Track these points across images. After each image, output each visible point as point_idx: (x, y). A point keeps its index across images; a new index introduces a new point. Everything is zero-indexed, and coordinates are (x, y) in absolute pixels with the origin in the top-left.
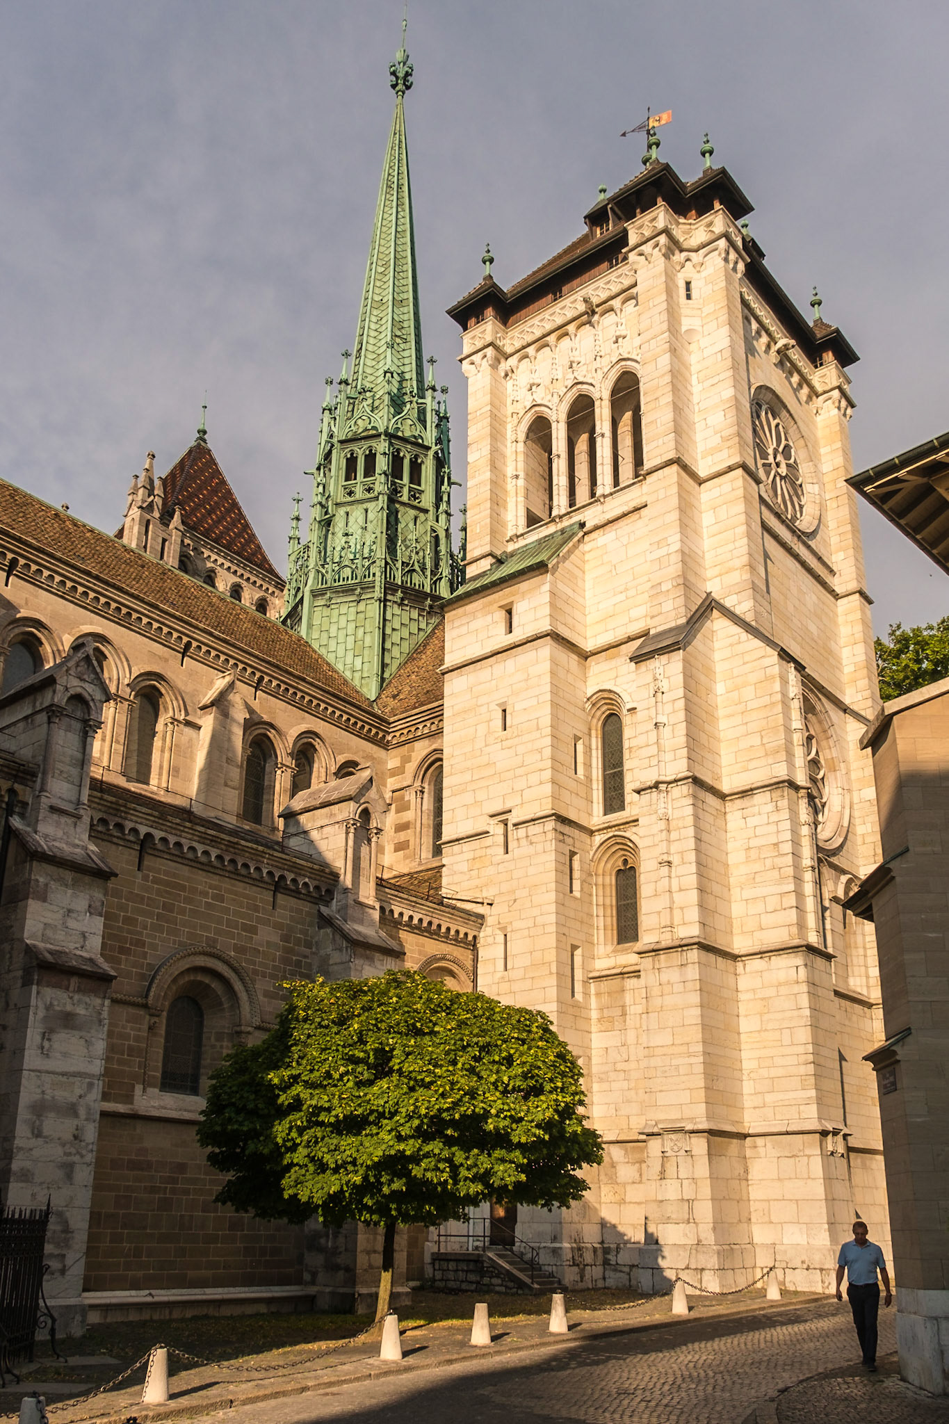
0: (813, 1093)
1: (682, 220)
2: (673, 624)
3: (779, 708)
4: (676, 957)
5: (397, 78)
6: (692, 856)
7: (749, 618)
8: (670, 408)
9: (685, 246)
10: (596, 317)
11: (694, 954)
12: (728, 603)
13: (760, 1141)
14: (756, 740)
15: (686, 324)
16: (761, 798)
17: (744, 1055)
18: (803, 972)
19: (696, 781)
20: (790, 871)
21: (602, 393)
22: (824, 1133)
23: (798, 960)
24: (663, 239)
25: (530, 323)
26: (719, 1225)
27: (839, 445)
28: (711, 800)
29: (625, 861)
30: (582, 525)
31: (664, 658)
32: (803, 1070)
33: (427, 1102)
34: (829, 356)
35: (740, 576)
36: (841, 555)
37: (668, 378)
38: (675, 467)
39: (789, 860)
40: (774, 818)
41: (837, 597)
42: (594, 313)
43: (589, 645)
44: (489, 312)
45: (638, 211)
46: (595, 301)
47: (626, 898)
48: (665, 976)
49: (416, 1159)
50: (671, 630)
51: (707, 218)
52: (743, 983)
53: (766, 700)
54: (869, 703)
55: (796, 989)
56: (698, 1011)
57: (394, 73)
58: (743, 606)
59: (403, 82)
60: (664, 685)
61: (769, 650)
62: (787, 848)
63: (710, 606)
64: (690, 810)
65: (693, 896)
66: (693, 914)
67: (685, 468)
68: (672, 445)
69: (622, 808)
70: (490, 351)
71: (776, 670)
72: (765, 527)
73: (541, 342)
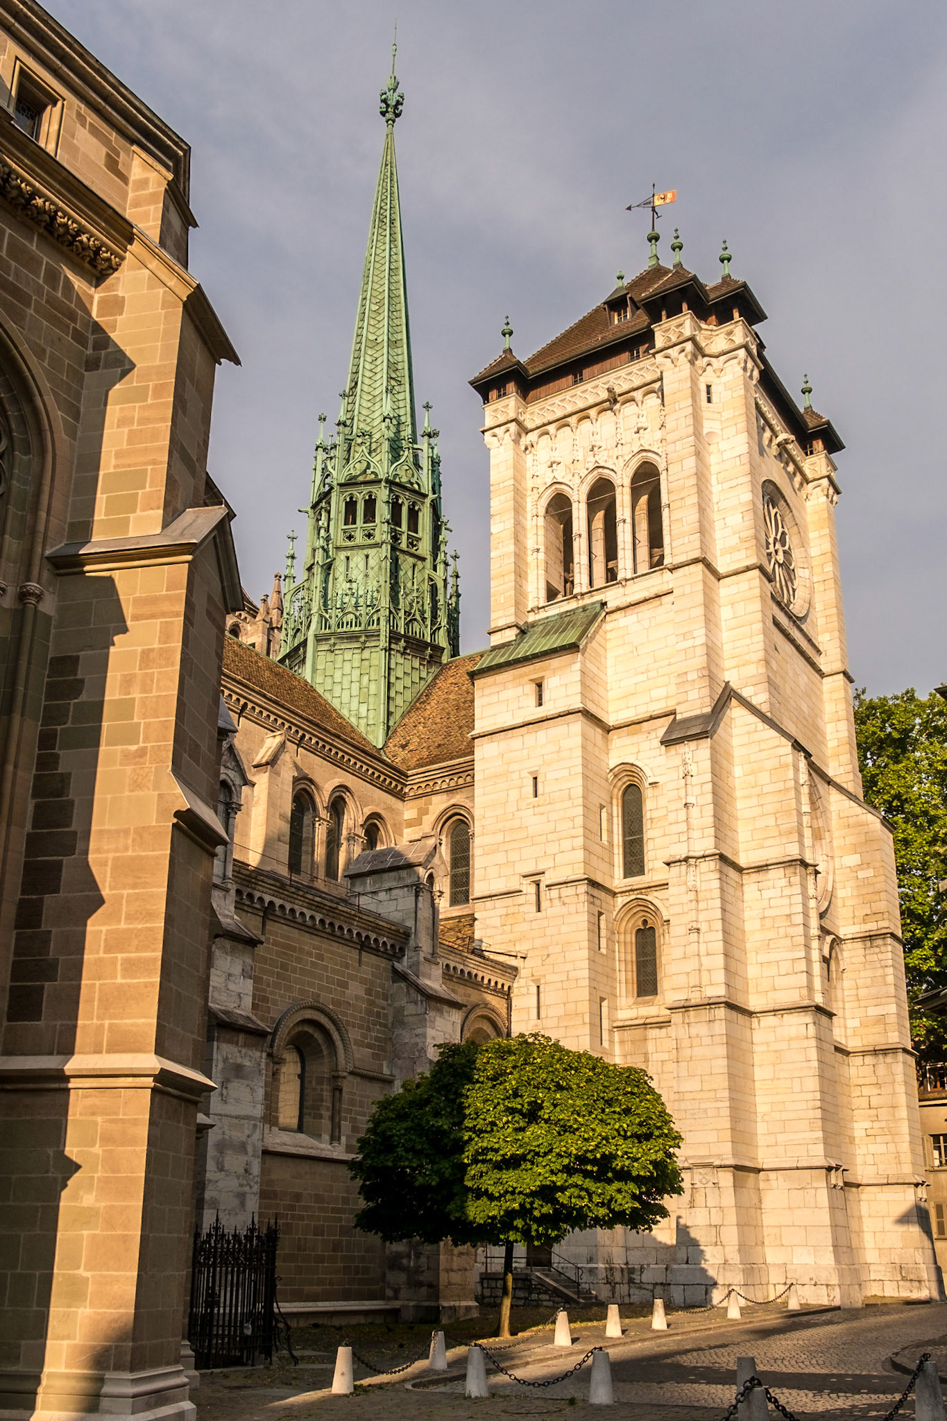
0: (820, 1134)
1: (703, 326)
2: (698, 712)
3: (792, 794)
4: (705, 1014)
5: (388, 106)
6: (719, 925)
7: (764, 709)
8: (696, 509)
9: (707, 351)
10: (617, 406)
11: (721, 1012)
12: (745, 693)
13: (772, 1175)
14: (771, 821)
15: (707, 427)
16: (776, 874)
17: (758, 1100)
18: (812, 1030)
19: (723, 858)
20: (801, 940)
21: (622, 480)
22: (829, 1169)
23: (808, 1018)
24: (689, 346)
25: (550, 401)
26: (743, 1248)
27: (826, 531)
28: (732, 873)
29: (645, 922)
30: (604, 604)
31: (693, 745)
32: (811, 1114)
33: (573, 1145)
34: (818, 445)
35: (755, 670)
36: (827, 637)
37: (693, 481)
38: (700, 566)
39: (801, 929)
40: (787, 892)
41: (822, 675)
42: (616, 401)
43: (611, 720)
44: (511, 387)
45: (664, 313)
46: (618, 390)
47: (645, 955)
48: (694, 1030)
49: (562, 1189)
50: (697, 717)
51: (728, 327)
52: (758, 1037)
53: (781, 786)
54: (851, 777)
55: (806, 1043)
56: (725, 1062)
57: (384, 101)
58: (759, 698)
59: (392, 110)
60: (693, 769)
61: (784, 741)
62: (799, 919)
63: (727, 696)
64: (717, 884)
65: (720, 960)
66: (720, 976)
67: (708, 566)
68: (698, 544)
69: (641, 872)
70: (513, 426)
71: (790, 759)
72: (776, 623)
73: (562, 422)
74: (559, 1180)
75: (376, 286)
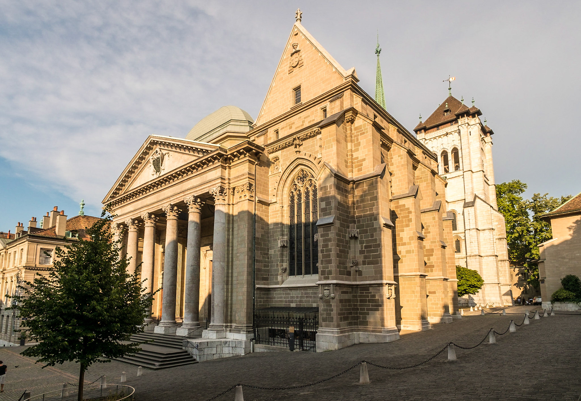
0: (497, 278)
1: (469, 118)
2: (470, 201)
3: (490, 216)
4: (474, 257)
5: (377, 52)
6: (477, 241)
7: (484, 199)
8: (469, 160)
9: (470, 124)
10: (448, 135)
11: (478, 257)
12: (479, 196)
13: (487, 285)
14: (486, 221)
15: (470, 141)
16: (486, 231)
17: (484, 272)
18: (495, 259)
19: (477, 229)
20: (493, 243)
21: (449, 151)
22: (498, 284)
23: (494, 257)
24: (467, 125)
25: (432, 133)
27: (490, 154)
28: (478, 231)
29: (457, 239)
30: (446, 177)
31: (470, 208)
32: (495, 274)
34: (489, 134)
35: (482, 191)
36: (490, 177)
37: (468, 154)
38: (470, 171)
39: (493, 241)
40: (490, 234)
41: (489, 185)
42: (448, 134)
43: (449, 201)
44: (423, 131)
45: (460, 116)
46: (448, 132)
48: (472, 260)
50: (470, 202)
51: (475, 119)
52: (483, 261)
53: (488, 214)
54: (496, 206)
55: (494, 262)
56: (479, 266)
57: (377, 51)
58: (483, 197)
59: (378, 52)
60: (470, 212)
61: (488, 206)
62: (492, 239)
63: (476, 196)
64: (476, 234)
65: (477, 248)
66: (477, 251)
67: (471, 171)
68: (470, 167)
69: (456, 230)
70: (424, 140)
71: (490, 209)
72: (485, 181)
73: (435, 138)
74: (467, 288)
75: (379, 99)
